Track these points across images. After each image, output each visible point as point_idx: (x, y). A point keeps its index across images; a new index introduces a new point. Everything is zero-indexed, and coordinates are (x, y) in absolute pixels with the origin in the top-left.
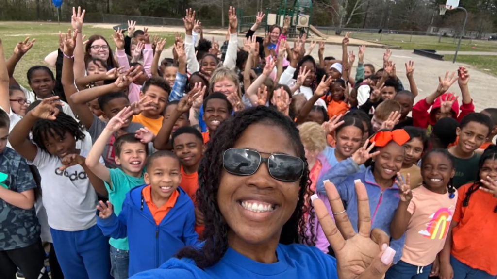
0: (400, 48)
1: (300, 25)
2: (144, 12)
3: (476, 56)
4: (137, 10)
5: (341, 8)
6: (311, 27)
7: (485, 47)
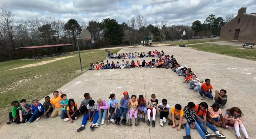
0: (176, 45)
1: (149, 42)
2: (111, 44)
3: (196, 45)
4: (109, 44)
5: (164, 35)
6: (153, 42)
7: (203, 41)
